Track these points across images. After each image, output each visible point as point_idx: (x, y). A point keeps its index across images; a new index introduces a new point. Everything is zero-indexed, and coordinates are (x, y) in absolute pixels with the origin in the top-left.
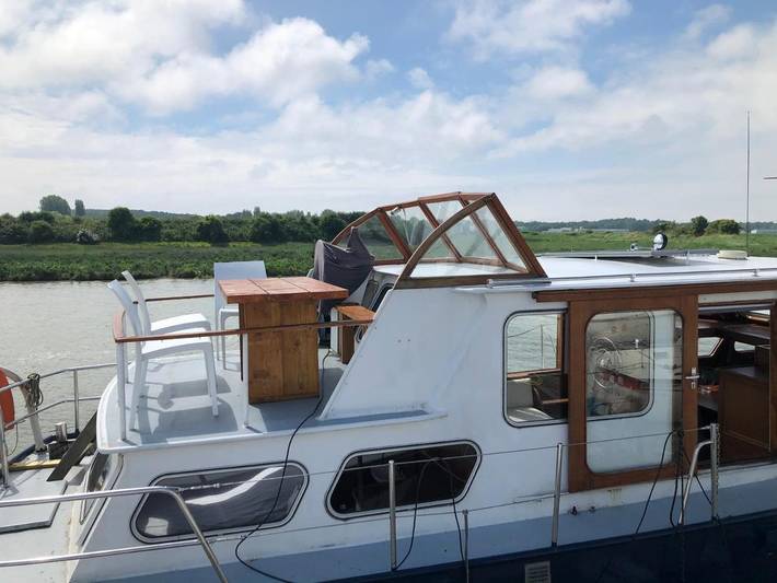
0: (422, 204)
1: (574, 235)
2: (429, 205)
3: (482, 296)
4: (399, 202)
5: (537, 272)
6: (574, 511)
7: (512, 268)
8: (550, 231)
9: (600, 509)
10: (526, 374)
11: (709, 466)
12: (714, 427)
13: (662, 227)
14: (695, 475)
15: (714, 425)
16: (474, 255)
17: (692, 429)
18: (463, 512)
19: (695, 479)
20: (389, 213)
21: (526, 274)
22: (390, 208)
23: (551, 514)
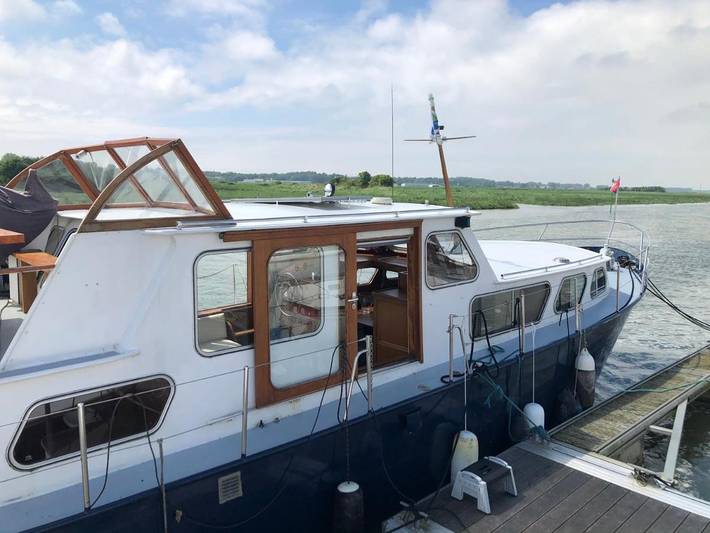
0: (110, 148)
1: (266, 185)
2: (116, 149)
3: (172, 237)
4: (84, 146)
5: (223, 215)
6: (261, 424)
7: (200, 212)
8: (245, 181)
9: (282, 419)
10: (220, 310)
11: (365, 371)
12: (368, 339)
13: (336, 181)
14: (356, 379)
15: (368, 337)
16: (166, 200)
17: (354, 342)
18: (158, 441)
19: (355, 382)
20: (73, 156)
21: (213, 217)
22: (76, 151)
23: (240, 430)
